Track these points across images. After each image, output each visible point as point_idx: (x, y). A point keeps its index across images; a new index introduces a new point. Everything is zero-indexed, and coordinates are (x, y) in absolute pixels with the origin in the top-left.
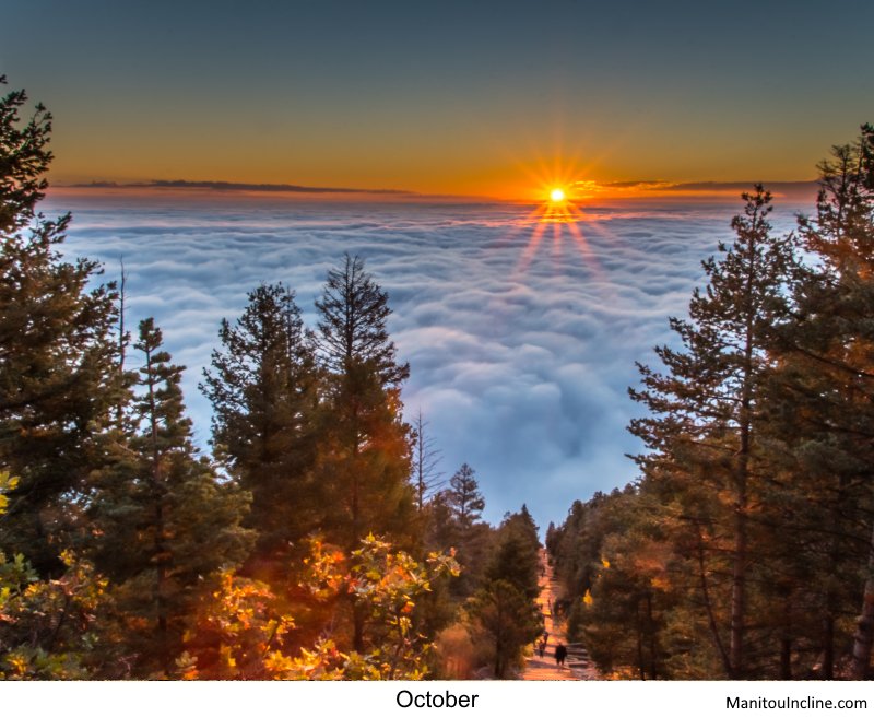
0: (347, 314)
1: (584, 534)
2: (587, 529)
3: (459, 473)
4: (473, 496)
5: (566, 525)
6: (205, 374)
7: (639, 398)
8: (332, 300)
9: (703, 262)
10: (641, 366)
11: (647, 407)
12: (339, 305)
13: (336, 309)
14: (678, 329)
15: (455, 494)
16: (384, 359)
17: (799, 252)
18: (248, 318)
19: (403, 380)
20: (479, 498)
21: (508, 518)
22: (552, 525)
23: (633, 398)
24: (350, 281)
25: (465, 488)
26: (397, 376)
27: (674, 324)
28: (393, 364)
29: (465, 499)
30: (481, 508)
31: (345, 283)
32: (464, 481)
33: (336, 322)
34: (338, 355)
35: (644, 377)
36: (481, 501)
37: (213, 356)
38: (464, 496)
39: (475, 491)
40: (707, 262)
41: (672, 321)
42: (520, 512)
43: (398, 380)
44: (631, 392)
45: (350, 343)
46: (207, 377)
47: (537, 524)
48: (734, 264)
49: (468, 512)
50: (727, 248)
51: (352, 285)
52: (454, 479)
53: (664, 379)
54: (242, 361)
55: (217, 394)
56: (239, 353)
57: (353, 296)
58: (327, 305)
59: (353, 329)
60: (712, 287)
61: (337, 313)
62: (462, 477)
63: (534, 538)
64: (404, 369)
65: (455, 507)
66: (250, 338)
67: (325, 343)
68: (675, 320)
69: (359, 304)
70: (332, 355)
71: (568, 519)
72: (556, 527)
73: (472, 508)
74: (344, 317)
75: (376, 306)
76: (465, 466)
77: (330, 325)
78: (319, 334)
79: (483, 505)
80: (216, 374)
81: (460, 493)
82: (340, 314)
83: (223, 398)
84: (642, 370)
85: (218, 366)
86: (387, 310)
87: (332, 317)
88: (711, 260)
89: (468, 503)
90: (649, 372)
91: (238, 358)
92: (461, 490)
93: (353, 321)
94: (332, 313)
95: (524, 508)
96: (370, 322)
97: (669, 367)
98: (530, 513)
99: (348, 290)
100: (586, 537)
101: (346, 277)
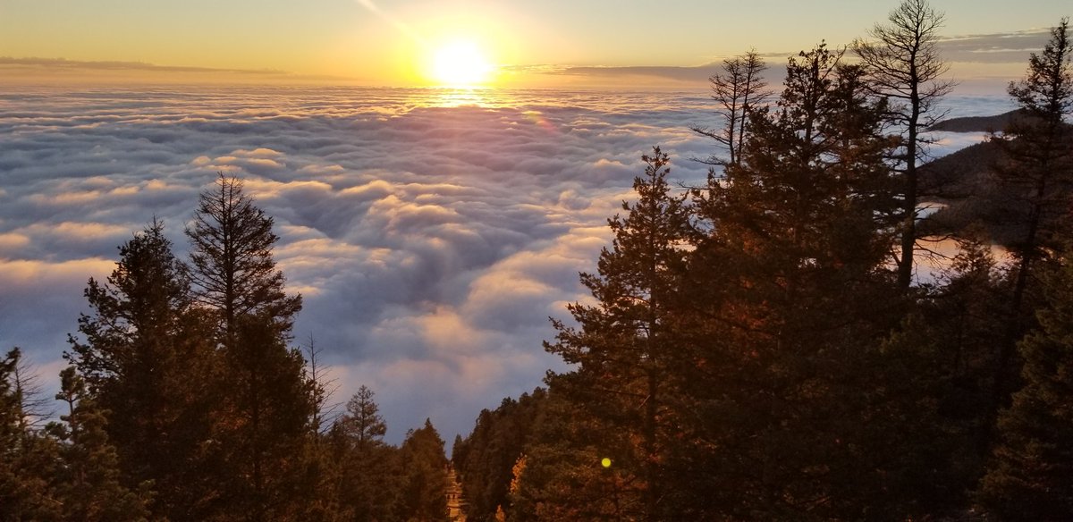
0: (225, 242)
1: (493, 446)
2: (496, 440)
3: (356, 397)
4: (373, 421)
5: (473, 436)
6: (71, 341)
7: (554, 350)
8: (206, 228)
9: (609, 220)
10: (554, 322)
11: (561, 358)
12: (214, 232)
13: (211, 237)
14: (588, 284)
15: (353, 419)
16: (271, 290)
17: (693, 218)
18: (119, 274)
19: (295, 313)
20: (380, 422)
21: (410, 435)
22: (459, 437)
23: (547, 351)
24: (227, 206)
25: (363, 413)
26: (287, 309)
27: (584, 278)
28: (282, 296)
29: (364, 424)
30: (382, 433)
31: (221, 208)
32: (362, 405)
33: (213, 252)
34: (216, 288)
35: (558, 332)
36: (382, 425)
37: (80, 321)
38: (363, 422)
39: (375, 415)
40: (612, 220)
41: (582, 275)
42: (423, 427)
43: (291, 313)
44: (546, 345)
45: (230, 275)
46: (73, 345)
47: (442, 438)
48: (636, 220)
49: (369, 437)
50: (630, 207)
51: (230, 211)
52: (350, 403)
53: (577, 333)
54: (114, 322)
55: (86, 363)
56: (110, 316)
57: (232, 222)
58: (200, 233)
59: (233, 258)
60: (618, 242)
61: (212, 241)
62: (360, 400)
63: (440, 452)
64: (295, 301)
65: (353, 434)
66: (122, 297)
67: (201, 277)
68: (584, 275)
69: (240, 230)
70: (210, 290)
71: (476, 430)
72: (463, 439)
73: (372, 434)
74: (223, 247)
75: (260, 232)
76: (363, 388)
77: (205, 254)
78: (194, 266)
79: (385, 429)
80: (83, 339)
81: (358, 418)
82: (217, 242)
83: (94, 366)
84: (556, 325)
85: (86, 331)
86: (273, 237)
87: (207, 246)
88: (616, 218)
89: (368, 428)
90: (562, 326)
91: (110, 321)
92: (360, 415)
93: (233, 250)
94: (207, 242)
95: (428, 422)
96: (253, 251)
97: (581, 323)
98: (434, 427)
99: (225, 216)
100: (496, 450)
101: (222, 202)
